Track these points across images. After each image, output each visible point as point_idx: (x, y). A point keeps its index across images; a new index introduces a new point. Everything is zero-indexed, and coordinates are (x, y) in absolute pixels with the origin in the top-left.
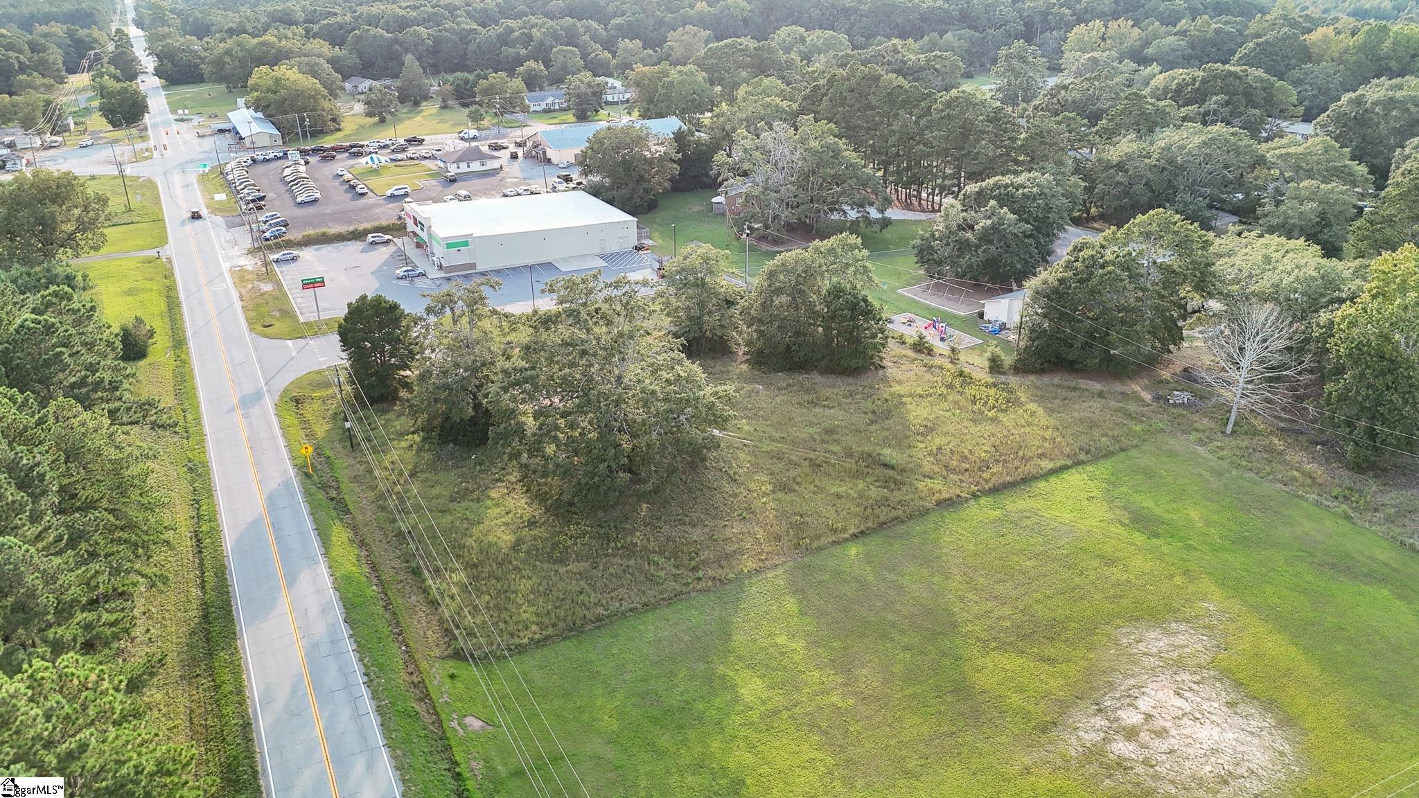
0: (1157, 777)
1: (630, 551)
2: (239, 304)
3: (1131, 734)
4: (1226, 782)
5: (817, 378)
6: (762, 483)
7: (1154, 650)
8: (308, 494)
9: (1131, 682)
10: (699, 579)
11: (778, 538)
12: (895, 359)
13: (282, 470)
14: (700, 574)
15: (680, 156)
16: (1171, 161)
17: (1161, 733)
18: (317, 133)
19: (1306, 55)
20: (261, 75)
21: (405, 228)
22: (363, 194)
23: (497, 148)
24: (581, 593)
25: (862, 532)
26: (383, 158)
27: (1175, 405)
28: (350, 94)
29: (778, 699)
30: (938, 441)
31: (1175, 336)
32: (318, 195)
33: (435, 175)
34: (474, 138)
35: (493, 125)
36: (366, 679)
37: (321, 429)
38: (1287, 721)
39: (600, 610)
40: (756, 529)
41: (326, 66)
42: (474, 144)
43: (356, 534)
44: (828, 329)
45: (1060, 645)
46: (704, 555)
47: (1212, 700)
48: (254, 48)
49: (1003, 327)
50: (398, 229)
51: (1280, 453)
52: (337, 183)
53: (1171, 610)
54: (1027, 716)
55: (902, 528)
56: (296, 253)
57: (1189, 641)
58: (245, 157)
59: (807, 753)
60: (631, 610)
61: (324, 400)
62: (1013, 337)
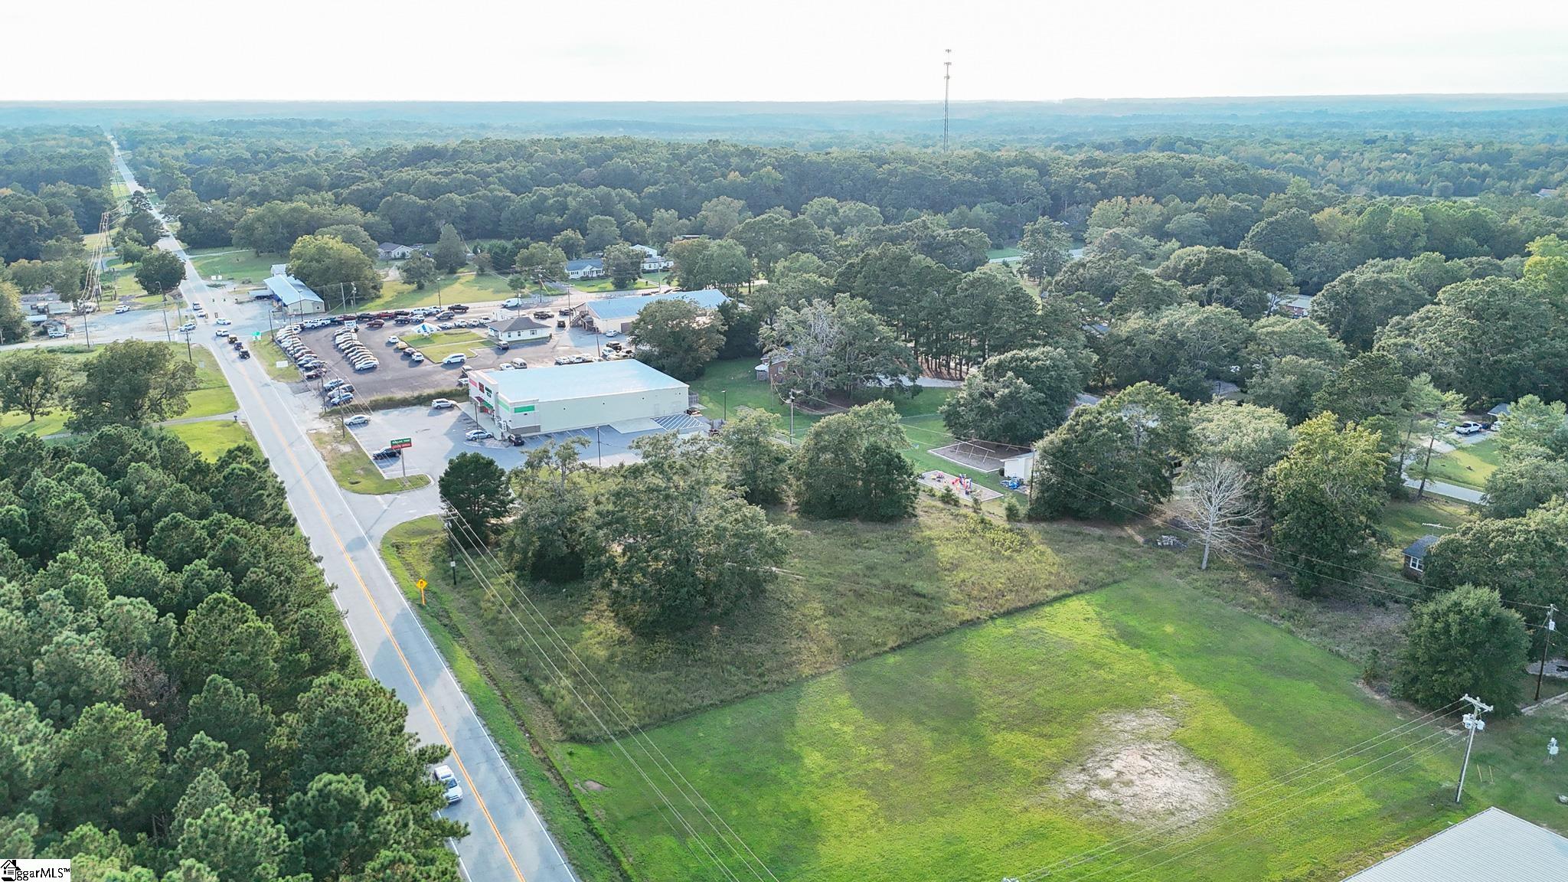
0: (1121, 812)
1: (707, 662)
2: (323, 465)
3: (1106, 784)
4: (1173, 814)
5: (858, 524)
6: (815, 608)
7: (1128, 728)
8: (424, 621)
9: (1109, 750)
10: (766, 683)
11: (829, 651)
12: (926, 510)
13: (398, 602)
14: (766, 679)
15: (726, 328)
16: (1173, 337)
17: (1129, 784)
18: (362, 299)
19: (1315, 233)
20: (304, 243)
21: (467, 393)
22: (420, 362)
23: (543, 316)
24: (668, 693)
25: (899, 647)
26: (432, 325)
27: (1162, 547)
28: (382, 260)
29: (833, 766)
30: (962, 575)
31: (1163, 488)
32: (376, 362)
33: (487, 343)
34: (516, 307)
35: (533, 293)
36: (503, 755)
37: (425, 569)
38: (1224, 774)
39: (686, 705)
40: (811, 644)
41: (363, 233)
42: (522, 313)
43: (472, 652)
44: (866, 482)
45: (1055, 725)
46: (768, 665)
47: (1169, 762)
48: (286, 214)
49: (1020, 483)
50: (462, 394)
51: (1245, 583)
52: (391, 350)
53: (1144, 699)
54: (1027, 774)
55: (932, 642)
56: (366, 417)
57: (1156, 722)
58: (295, 324)
59: (857, 801)
60: (711, 705)
61: (421, 546)
62: (1028, 492)
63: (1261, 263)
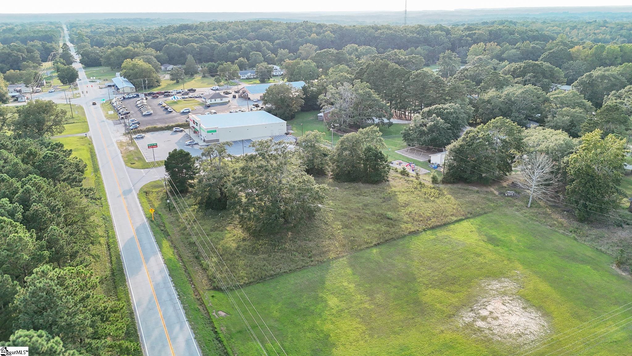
0: (493, 334)
1: (284, 250)
2: (120, 155)
3: (484, 319)
4: (521, 336)
5: (362, 185)
6: (338, 225)
7: (495, 288)
8: (152, 228)
9: (485, 300)
10: (312, 261)
11: (344, 246)
12: (393, 178)
13: (141, 219)
14: (313, 259)
15: (305, 96)
16: (510, 100)
17: (496, 318)
18: (151, 87)
19: (570, 57)
20: (127, 63)
21: (189, 125)
22: (171, 112)
23: (227, 93)
24: (264, 266)
25: (378, 244)
26: (179, 97)
27: (508, 196)
28: (163, 71)
29: (343, 305)
30: (410, 209)
31: (507, 168)
32: (152, 112)
33: (201, 104)
34: (217, 90)
35: (225, 84)
36: (178, 297)
37: (157, 204)
38: (546, 314)
39: (272, 272)
40: (335, 242)
41: (155, 59)
42: (217, 92)
43: (172, 244)
44: (365, 165)
45: (457, 286)
46: (314, 252)
47: (517, 306)
48: (123, 51)
49: (438, 166)
50: (186, 125)
51: (550, 215)
52: (159, 107)
53: (502, 273)
54: (443, 312)
55: (395, 242)
56: (143, 135)
57: (509, 285)
58: (120, 96)
59: (355, 325)
60: (285, 272)
61: (157, 193)
62: (442, 170)
63: (549, 67)
